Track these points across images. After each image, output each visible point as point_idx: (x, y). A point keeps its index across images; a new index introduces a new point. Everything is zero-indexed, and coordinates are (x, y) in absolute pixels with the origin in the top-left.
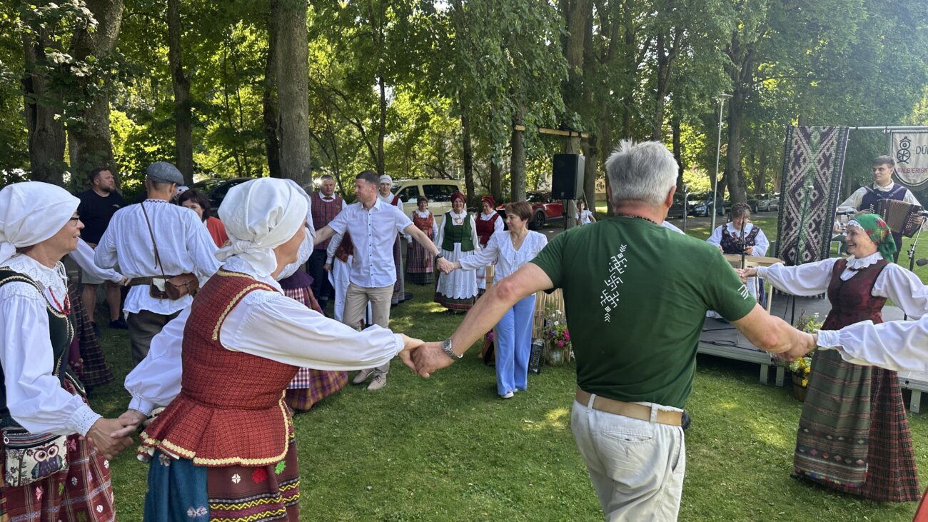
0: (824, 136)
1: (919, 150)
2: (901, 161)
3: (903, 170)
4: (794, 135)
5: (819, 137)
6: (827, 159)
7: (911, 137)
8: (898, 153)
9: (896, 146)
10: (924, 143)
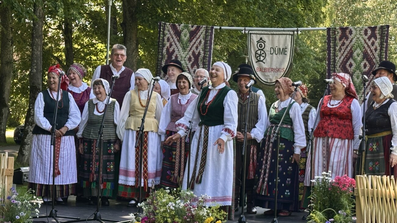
0: (193, 34)
1: (272, 51)
2: (259, 61)
3: (261, 69)
4: (166, 32)
5: (188, 35)
6: (196, 57)
7: (265, 38)
8: (256, 53)
9: (254, 47)
10: (276, 44)
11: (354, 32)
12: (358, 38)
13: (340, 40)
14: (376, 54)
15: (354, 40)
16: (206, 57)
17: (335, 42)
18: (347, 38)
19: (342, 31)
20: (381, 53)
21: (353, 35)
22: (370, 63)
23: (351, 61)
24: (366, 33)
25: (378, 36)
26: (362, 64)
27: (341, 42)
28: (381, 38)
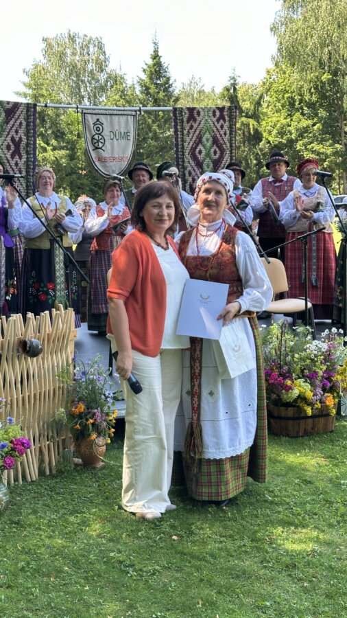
0: (9, 114)
1: (112, 137)
2: (97, 148)
3: (101, 159)
5: (3, 115)
7: (102, 119)
9: (90, 131)
10: (116, 127)
11: (202, 113)
12: (207, 120)
13: (188, 122)
14: (226, 138)
15: (202, 123)
16: (29, 143)
17: (182, 125)
18: (195, 120)
19: (189, 112)
20: (231, 138)
21: (201, 117)
22: (220, 149)
23: (200, 147)
24: (214, 115)
25: (227, 118)
26: (212, 150)
27: (189, 124)
28: (230, 121)
